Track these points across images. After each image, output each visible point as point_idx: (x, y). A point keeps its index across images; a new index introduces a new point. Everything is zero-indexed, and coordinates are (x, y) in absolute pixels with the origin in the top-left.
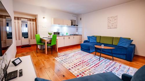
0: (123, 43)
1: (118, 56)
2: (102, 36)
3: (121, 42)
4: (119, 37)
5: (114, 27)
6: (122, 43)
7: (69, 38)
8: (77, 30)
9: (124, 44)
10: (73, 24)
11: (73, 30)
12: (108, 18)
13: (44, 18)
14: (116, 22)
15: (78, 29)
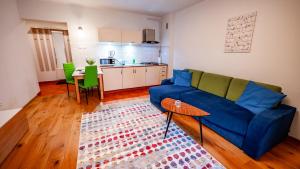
0: (253, 98)
1: (225, 132)
2: (206, 71)
3: (247, 97)
4: (248, 78)
5: (241, 47)
6: (247, 100)
7: (135, 72)
8: (160, 52)
9: (254, 103)
10: (148, 39)
11: (150, 53)
12: (229, 20)
13: (80, 28)
14: (248, 34)
15: (162, 50)
